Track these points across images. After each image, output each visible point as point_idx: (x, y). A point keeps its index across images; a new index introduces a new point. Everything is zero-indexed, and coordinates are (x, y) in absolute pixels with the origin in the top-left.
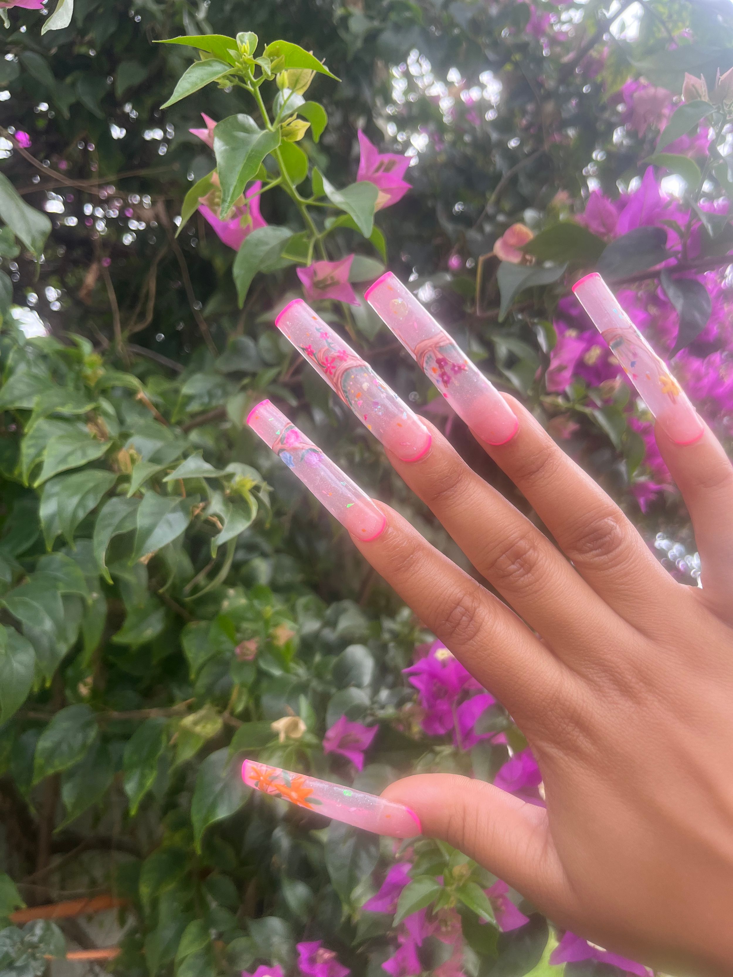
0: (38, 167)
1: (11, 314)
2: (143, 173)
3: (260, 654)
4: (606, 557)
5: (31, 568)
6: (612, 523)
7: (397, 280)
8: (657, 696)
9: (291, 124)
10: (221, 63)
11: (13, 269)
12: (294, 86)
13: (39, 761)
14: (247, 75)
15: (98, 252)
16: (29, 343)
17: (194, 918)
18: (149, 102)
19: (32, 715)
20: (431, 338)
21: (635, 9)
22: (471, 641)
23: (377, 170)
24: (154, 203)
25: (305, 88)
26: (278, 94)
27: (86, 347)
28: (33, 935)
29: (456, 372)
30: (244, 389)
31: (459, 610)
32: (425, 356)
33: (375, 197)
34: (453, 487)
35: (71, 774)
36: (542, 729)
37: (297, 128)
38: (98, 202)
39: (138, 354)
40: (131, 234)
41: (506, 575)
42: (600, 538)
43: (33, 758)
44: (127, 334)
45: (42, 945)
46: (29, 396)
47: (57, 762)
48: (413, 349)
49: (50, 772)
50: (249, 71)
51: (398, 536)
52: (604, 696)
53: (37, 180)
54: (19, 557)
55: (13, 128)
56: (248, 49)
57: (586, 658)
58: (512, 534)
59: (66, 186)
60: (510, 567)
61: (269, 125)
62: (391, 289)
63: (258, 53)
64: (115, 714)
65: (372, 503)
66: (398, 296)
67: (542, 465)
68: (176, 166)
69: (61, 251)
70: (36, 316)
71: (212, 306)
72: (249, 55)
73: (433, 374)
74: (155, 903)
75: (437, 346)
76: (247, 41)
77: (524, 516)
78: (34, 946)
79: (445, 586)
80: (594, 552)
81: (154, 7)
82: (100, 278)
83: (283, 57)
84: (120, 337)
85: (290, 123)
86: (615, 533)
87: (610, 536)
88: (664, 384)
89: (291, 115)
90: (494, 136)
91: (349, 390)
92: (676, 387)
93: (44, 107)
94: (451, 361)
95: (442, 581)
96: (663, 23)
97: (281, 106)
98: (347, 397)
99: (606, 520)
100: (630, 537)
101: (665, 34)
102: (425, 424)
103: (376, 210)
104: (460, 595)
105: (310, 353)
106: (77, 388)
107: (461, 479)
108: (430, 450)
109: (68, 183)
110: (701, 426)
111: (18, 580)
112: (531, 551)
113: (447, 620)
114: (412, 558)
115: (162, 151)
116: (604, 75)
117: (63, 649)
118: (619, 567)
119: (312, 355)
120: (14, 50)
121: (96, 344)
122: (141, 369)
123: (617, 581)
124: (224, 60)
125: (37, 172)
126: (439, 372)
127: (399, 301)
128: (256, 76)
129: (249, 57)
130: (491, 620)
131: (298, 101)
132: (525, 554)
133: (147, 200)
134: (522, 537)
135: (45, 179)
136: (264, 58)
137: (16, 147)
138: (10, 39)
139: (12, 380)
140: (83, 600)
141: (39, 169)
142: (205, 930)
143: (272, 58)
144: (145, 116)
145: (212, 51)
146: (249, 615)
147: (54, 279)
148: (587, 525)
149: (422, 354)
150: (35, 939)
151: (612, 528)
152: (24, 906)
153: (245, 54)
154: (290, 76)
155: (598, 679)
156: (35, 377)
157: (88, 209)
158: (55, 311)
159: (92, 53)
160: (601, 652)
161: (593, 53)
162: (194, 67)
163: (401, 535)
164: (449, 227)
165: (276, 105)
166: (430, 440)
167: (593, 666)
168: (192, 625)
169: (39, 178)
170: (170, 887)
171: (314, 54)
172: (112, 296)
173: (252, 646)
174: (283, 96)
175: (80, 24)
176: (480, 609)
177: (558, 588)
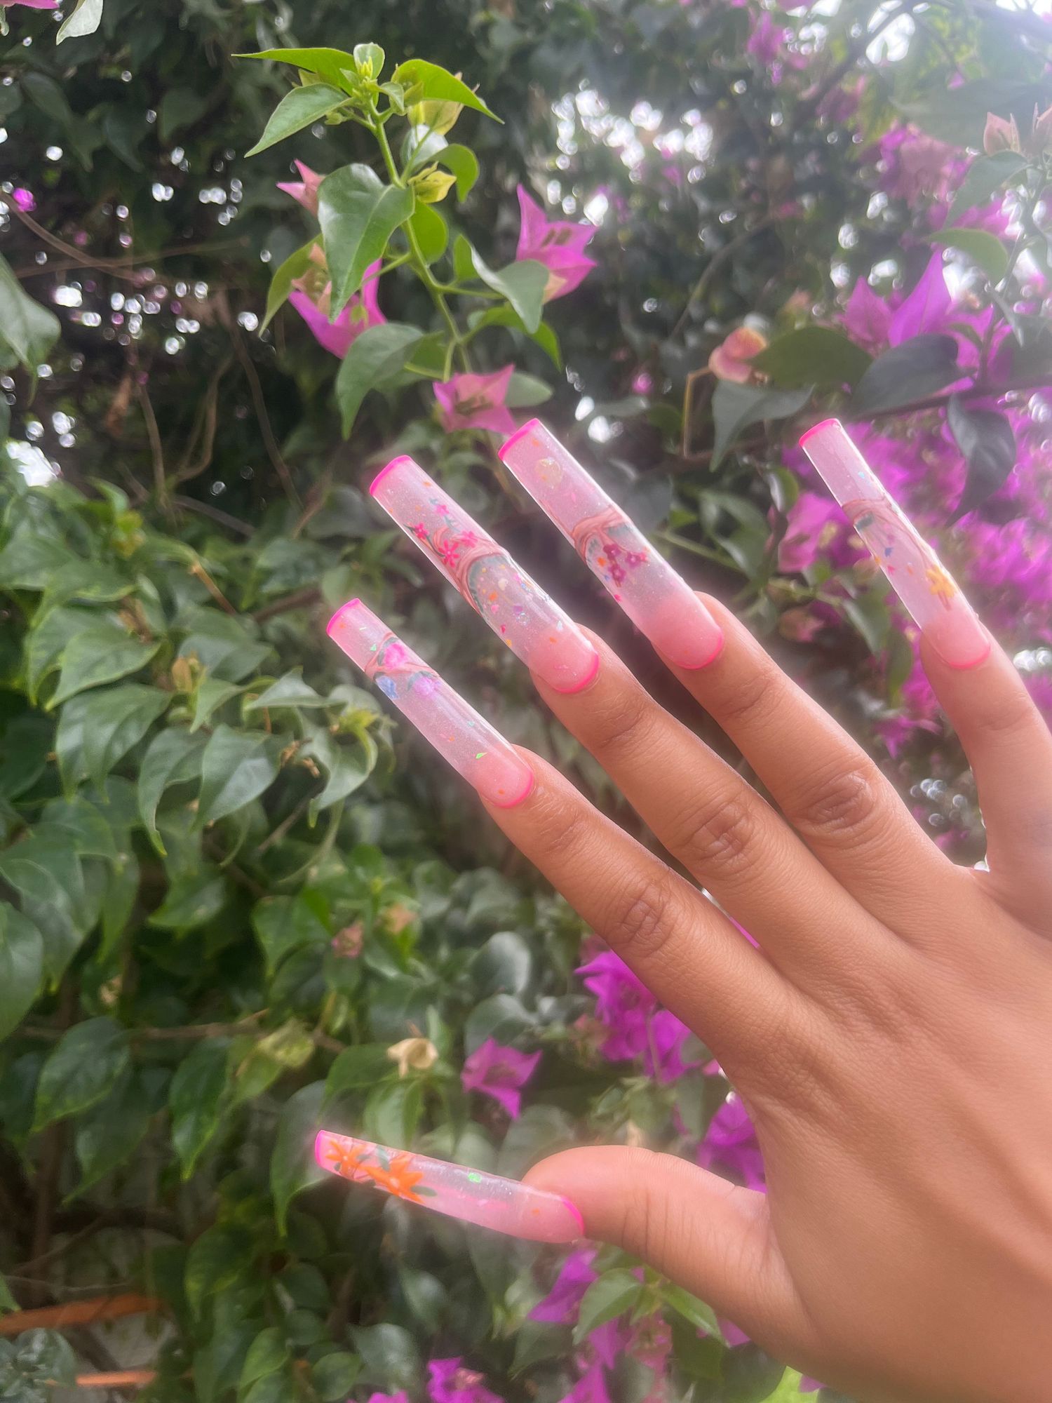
0: (46, 239)
1: (6, 452)
2: (198, 249)
3: (366, 945)
4: (851, 830)
5: (34, 817)
6: (860, 780)
7: (545, 431)
8: (925, 1030)
9: (428, 178)
10: (330, 88)
11: (7, 387)
12: (432, 123)
13: (43, 1098)
14: (368, 107)
15: (133, 361)
16: (32, 492)
17: (266, 1325)
18: (207, 148)
19: (31, 1032)
20: (596, 515)
21: (905, 23)
22: (658, 952)
23: (546, 242)
24: (211, 294)
25: (449, 127)
26: (409, 133)
27: (119, 501)
28: (30, 1351)
29: (633, 565)
30: (346, 559)
31: (641, 907)
32: (588, 541)
33: (545, 281)
34: (630, 729)
35: (89, 1118)
36: (761, 1079)
37: (436, 183)
38: (130, 293)
39: (188, 510)
40: (178, 339)
41: (707, 857)
42: (842, 802)
43: (33, 1095)
44: (173, 480)
45: (42, 1366)
46: (33, 571)
47: (69, 1101)
48: (571, 531)
49: (58, 1114)
50: (372, 101)
51: (552, 800)
52: (850, 1031)
53: (43, 259)
54: (16, 800)
55: (10, 184)
56: (370, 70)
57: (823, 975)
58: (716, 797)
59: (85, 266)
60: (713, 845)
61: (395, 177)
62: (537, 443)
63: (384, 77)
64: (155, 1032)
65: (512, 751)
66: (548, 454)
67: (758, 698)
68: (246, 241)
69: (77, 363)
70: (39, 455)
71: (295, 443)
72: (372, 79)
73: (599, 566)
74: (208, 1304)
75: (605, 526)
76: (370, 59)
77: (733, 770)
78: (31, 1368)
79: (620, 872)
80: (834, 822)
81: (213, 12)
82: (133, 401)
83: (421, 85)
84: (164, 484)
85: (426, 177)
86: (863, 795)
87: (856, 799)
88: (934, 581)
89: (429, 164)
90: (703, 205)
91: (479, 590)
92: (950, 586)
93: (54, 153)
94: (625, 548)
95: (615, 864)
96: (943, 44)
97: (412, 150)
98: (476, 599)
99: (850, 776)
100: (885, 800)
101: (944, 59)
102: (589, 638)
103: (545, 300)
104: (642, 885)
105: (422, 535)
106: (105, 561)
107: (641, 718)
108: (597, 675)
109: (87, 262)
110: (987, 641)
111: (15, 833)
112: (743, 821)
113: (623, 922)
114: (571, 831)
115: (225, 218)
116: (860, 118)
117: (78, 937)
118: (869, 843)
119: (424, 538)
120: (13, 72)
121: (131, 495)
122: (192, 531)
123: (866, 864)
124: (334, 85)
125: (46, 247)
126: (608, 564)
127: (550, 461)
128: (380, 108)
129: (371, 81)
130: (686, 921)
131: (437, 143)
132: (735, 824)
133: (202, 290)
134: (731, 801)
135: (55, 256)
136: (393, 84)
137: (15, 211)
138: (8, 55)
139: (10, 546)
140: (107, 865)
141: (48, 244)
142: (279, 1343)
143: (405, 84)
144: (202, 168)
145: (319, 71)
146: (349, 889)
147: (66, 402)
148: (823, 783)
149: (583, 539)
150: (33, 1357)
151: (860, 788)
152: (16, 1308)
153: (367, 77)
154: (427, 109)
155: (841, 1006)
156: (45, 543)
157: (118, 301)
158: (67, 448)
159: (126, 77)
160: (845, 967)
161: (846, 86)
162: (292, 95)
163: (555, 799)
164: (636, 336)
165: (406, 149)
166: (596, 662)
167: (834, 987)
168: (267, 901)
169: (45, 256)
170: (229, 1282)
171: (463, 79)
172: (153, 426)
173: (354, 935)
174: (416, 135)
175: (110, 33)
176: (671, 904)
177: (783, 874)
